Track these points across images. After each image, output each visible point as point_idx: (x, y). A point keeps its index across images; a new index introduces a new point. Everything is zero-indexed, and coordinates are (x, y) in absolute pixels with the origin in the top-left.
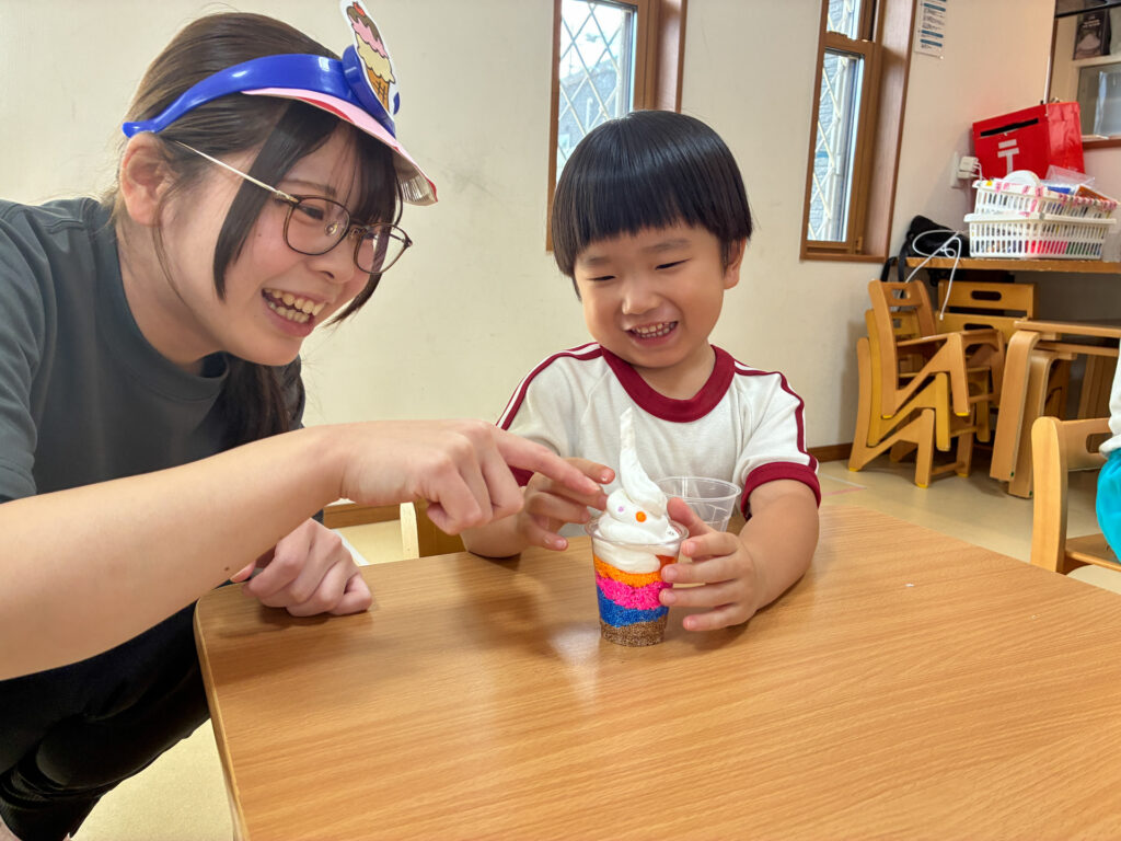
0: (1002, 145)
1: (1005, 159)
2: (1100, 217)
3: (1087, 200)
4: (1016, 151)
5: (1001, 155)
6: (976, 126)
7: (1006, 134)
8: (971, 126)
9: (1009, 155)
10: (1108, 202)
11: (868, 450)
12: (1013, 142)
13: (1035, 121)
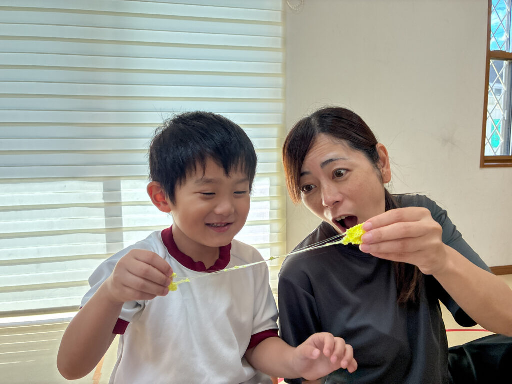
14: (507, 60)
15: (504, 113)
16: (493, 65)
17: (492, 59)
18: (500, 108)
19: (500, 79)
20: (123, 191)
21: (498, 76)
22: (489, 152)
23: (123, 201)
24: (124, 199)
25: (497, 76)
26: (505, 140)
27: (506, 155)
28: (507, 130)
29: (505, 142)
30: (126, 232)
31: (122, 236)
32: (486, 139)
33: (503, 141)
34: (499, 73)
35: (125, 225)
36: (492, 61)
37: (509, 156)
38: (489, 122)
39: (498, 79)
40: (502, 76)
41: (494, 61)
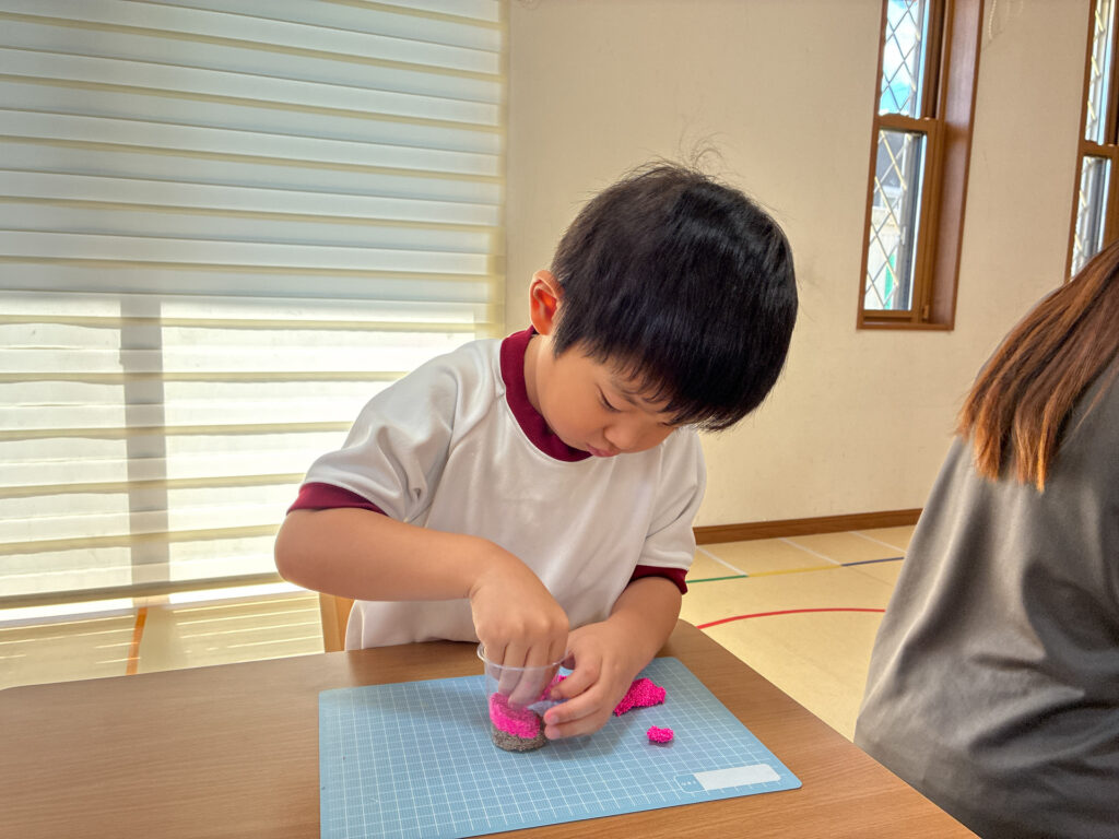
14: (909, 131)
15: (902, 231)
16: (886, 142)
17: (884, 129)
18: (894, 223)
19: (897, 168)
20: (166, 350)
21: (894, 162)
22: (871, 304)
23: (165, 370)
24: (168, 367)
25: (891, 161)
26: (901, 281)
27: (901, 308)
28: (905, 264)
29: (901, 284)
30: (172, 437)
31: (162, 445)
32: (868, 277)
33: (897, 284)
34: (895, 156)
35: (169, 422)
36: (882, 133)
37: (908, 312)
38: (874, 249)
39: (893, 168)
40: (899, 162)
41: (887, 133)
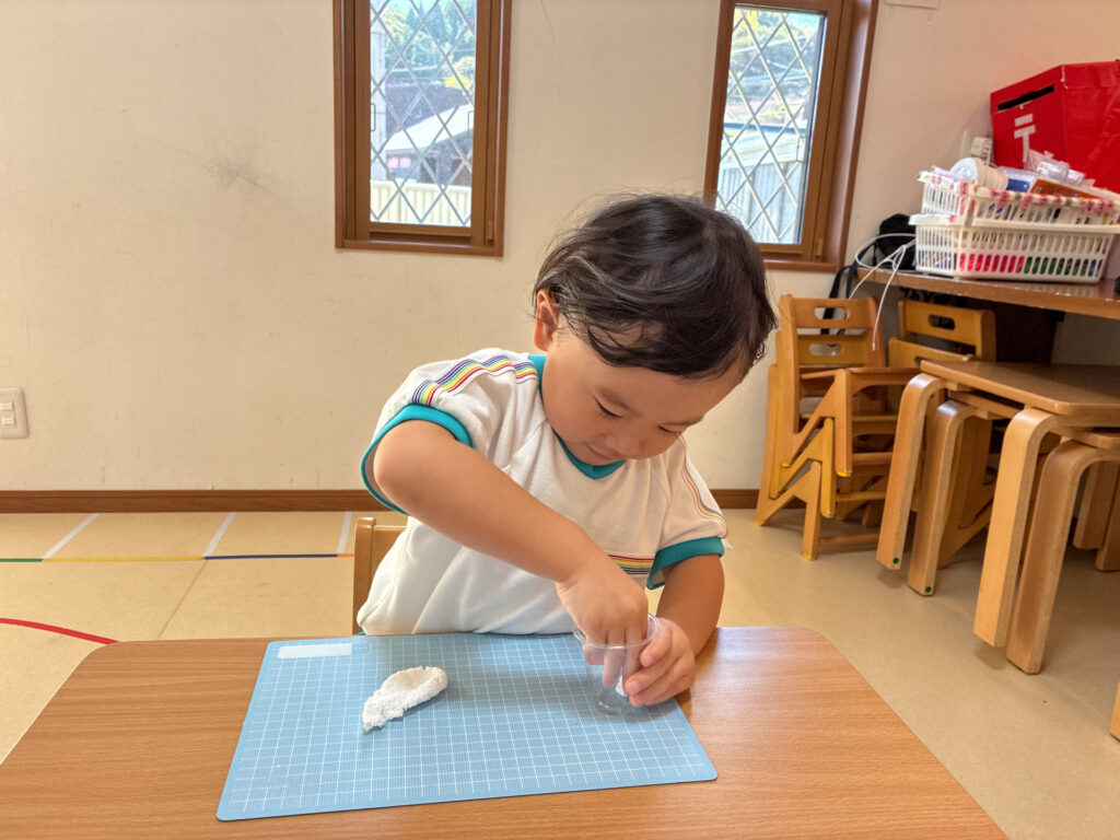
0: (1019, 121)
1: (1021, 139)
2: (1087, 222)
3: (1051, 198)
4: (1032, 129)
5: (1017, 134)
6: (994, 96)
7: (1021, 106)
8: (988, 98)
9: (1024, 134)
10: (1096, 201)
11: (771, 501)
12: (1029, 118)
13: (1050, 89)
